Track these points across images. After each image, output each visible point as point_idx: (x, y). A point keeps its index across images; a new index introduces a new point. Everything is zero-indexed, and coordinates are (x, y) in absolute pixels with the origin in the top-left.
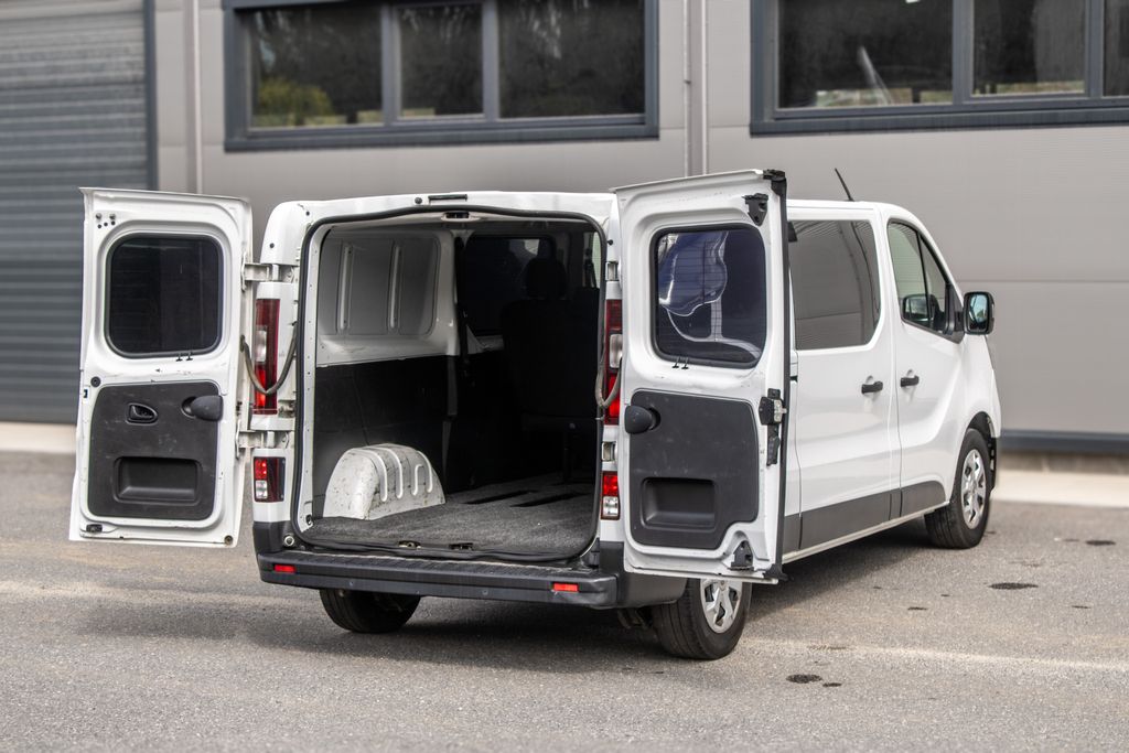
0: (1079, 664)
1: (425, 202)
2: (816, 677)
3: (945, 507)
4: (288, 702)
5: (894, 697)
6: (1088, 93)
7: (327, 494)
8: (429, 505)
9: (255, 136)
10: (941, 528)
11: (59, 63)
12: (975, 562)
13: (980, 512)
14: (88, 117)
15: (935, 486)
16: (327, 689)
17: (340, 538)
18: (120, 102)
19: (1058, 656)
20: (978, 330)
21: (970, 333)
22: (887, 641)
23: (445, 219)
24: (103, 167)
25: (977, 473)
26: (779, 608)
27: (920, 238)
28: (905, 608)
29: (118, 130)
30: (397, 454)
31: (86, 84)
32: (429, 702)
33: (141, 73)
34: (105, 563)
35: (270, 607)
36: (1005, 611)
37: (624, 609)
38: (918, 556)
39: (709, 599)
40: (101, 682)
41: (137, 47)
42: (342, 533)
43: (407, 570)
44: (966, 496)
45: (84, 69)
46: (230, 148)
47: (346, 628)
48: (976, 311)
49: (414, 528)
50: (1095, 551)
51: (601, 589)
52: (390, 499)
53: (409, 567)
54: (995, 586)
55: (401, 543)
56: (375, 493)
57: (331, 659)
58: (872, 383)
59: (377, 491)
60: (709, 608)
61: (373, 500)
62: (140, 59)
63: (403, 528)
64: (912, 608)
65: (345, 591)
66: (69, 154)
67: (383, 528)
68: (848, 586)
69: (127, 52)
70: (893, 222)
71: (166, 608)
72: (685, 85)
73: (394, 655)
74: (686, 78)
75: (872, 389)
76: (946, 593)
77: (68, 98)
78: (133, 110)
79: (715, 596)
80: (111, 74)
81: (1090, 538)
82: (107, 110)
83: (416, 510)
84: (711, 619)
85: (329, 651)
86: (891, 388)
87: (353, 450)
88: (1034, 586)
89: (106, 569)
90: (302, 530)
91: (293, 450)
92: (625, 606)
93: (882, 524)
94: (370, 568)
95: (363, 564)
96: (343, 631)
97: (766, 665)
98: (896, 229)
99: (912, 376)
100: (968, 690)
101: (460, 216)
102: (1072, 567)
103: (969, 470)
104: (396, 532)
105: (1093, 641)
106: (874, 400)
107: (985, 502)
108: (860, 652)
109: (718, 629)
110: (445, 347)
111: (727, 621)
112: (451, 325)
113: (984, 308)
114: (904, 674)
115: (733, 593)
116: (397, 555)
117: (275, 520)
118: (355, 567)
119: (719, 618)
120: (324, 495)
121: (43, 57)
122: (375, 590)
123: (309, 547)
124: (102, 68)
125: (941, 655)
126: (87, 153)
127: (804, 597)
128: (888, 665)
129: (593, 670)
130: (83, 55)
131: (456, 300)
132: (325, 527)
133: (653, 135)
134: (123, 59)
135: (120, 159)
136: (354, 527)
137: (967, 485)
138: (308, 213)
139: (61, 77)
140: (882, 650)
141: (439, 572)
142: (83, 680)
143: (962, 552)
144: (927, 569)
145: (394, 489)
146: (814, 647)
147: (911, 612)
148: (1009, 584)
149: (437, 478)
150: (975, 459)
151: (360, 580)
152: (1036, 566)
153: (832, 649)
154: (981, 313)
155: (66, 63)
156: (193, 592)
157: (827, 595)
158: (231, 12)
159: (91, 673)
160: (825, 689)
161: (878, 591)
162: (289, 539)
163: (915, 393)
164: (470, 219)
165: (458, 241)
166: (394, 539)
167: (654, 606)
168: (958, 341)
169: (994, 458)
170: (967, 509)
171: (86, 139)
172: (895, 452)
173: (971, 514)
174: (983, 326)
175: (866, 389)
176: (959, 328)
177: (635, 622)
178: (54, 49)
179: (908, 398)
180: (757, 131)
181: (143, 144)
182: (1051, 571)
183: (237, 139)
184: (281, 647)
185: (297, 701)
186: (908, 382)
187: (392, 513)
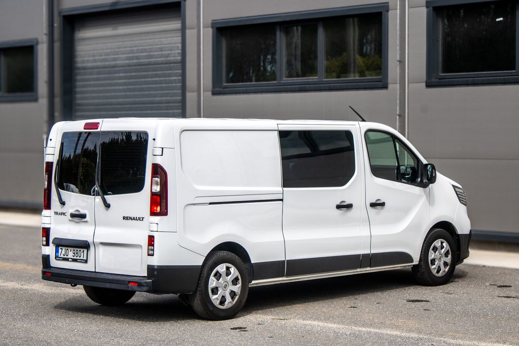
9: (226, 87)
11: (152, 53)
15: (404, 254)
24: (168, 102)
27: (395, 138)
33: (180, 58)
39: (215, 293)
44: (433, 260)
45: (161, 56)
46: (214, 94)
54: (410, 301)
58: (344, 204)
60: (214, 298)
64: (351, 307)
66: (155, 96)
69: (176, 48)
72: (398, 63)
74: (398, 59)
75: (345, 207)
77: (155, 70)
78: (178, 75)
79: (219, 292)
82: (170, 76)
84: (216, 302)
86: (362, 207)
99: (379, 202)
103: (436, 249)
106: (347, 212)
109: (221, 307)
111: (228, 305)
115: (233, 293)
119: (222, 303)
121: (145, 51)
124: (168, 56)
126: (162, 96)
130: (161, 50)
133: (386, 87)
137: (433, 256)
139: (153, 60)
150: (441, 244)
155: (155, 53)
158: (215, 29)
163: (383, 210)
170: (433, 267)
172: (365, 236)
173: (437, 269)
174: (430, 180)
175: (340, 207)
178: (150, 47)
179: (377, 211)
180: (429, 85)
181: (181, 91)
183: (216, 89)
186: (376, 205)
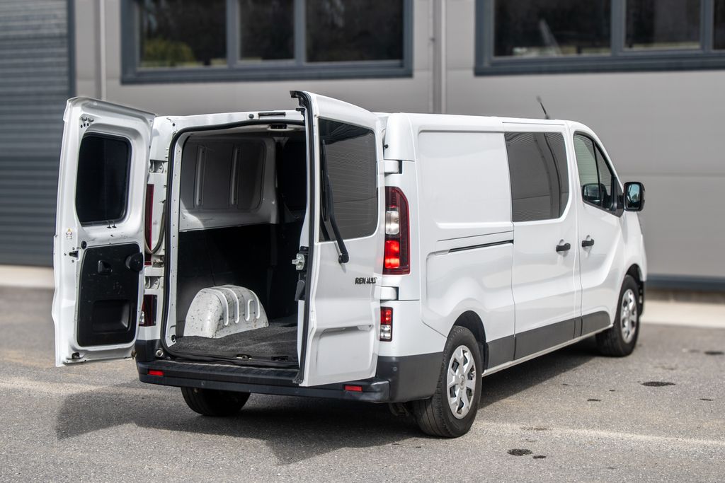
0: (710, 442)
1: (256, 117)
2: (528, 451)
3: (610, 329)
4: (157, 469)
5: (584, 467)
6: (703, 48)
7: (187, 320)
8: (258, 327)
9: (142, 74)
10: (607, 342)
11: (10, 24)
12: (631, 367)
13: (632, 331)
14: (30, 61)
15: (604, 314)
16: (184, 459)
17: (195, 352)
18: (50, 50)
19: (695, 436)
20: (633, 208)
21: (628, 210)
22: (575, 425)
23: (270, 129)
25: (631, 305)
26: (499, 399)
27: (595, 145)
28: (586, 399)
29: (49, 69)
30: (235, 292)
31: (28, 38)
32: (257, 469)
33: (64, 31)
34: (34, 364)
35: (147, 396)
36: (654, 402)
37: (395, 404)
38: (591, 362)
39: (453, 395)
40: (26, 453)
41: (62, 13)
42: (197, 348)
43: (242, 375)
44: (624, 321)
45: (27, 28)
46: (125, 81)
47: (199, 413)
48: (632, 195)
49: (247, 345)
50: (711, 359)
51: (378, 390)
52: (230, 324)
53: (244, 373)
54: (646, 384)
55: (238, 356)
56: (220, 319)
57: (189, 436)
58: (563, 244)
59: (221, 318)
60: (453, 402)
61: (219, 325)
62: (64, 22)
63: (240, 345)
64: (590, 400)
65: (198, 389)
66: (17, 85)
67: (225, 345)
68: (544, 383)
69: (55, 17)
70: (577, 134)
71: (74, 397)
72: (431, 41)
73: (233, 433)
74: (431, 36)
75: (563, 248)
76: (613, 389)
77: (16, 48)
78: (60, 55)
79: (457, 393)
80: (45, 32)
81: (708, 349)
83: (248, 331)
84: (454, 409)
85: (187, 430)
86: (576, 248)
87: (205, 290)
88: (673, 384)
89: (35, 368)
90: (169, 346)
91: (162, 290)
92: (395, 402)
93: (569, 342)
94: (216, 373)
95: (211, 370)
96: (197, 415)
97: (492, 442)
98: (579, 139)
99: (589, 240)
100: (635, 461)
101: (280, 127)
102: (697, 371)
103: (626, 304)
104: (235, 348)
105: (718, 425)
106: (564, 256)
107: (636, 325)
108: (557, 432)
109: (459, 416)
110: (269, 217)
111: (465, 410)
112: (273, 203)
113: (637, 193)
114: (589, 449)
115: (469, 391)
116: (235, 364)
117: (150, 339)
118: (205, 372)
119: (460, 408)
120: (185, 321)
122: (219, 388)
123: (173, 358)
124: (39, 27)
125: (613, 435)
127: (515, 392)
128: (578, 442)
129: (372, 445)
131: (277, 186)
132: (184, 344)
133: (409, 75)
134: (53, 22)
135: (51, 89)
136: (205, 344)
137: (624, 314)
138: (174, 125)
139: (12, 33)
140: (572, 430)
141: (264, 377)
142: (13, 451)
143: (621, 359)
144: (598, 371)
145: (233, 317)
146: (524, 428)
147: (589, 403)
148: (655, 383)
149: (263, 309)
150: (630, 296)
151: (208, 382)
152: (672, 369)
153: (537, 429)
154: (635, 196)
155: (16, 24)
156: (94, 385)
157: (531, 390)
159: (19, 446)
160: (535, 460)
161: (566, 387)
162: (159, 352)
163: (591, 252)
164: (287, 130)
165: (278, 145)
166: (233, 353)
167: (415, 401)
168: (619, 215)
169: (642, 294)
170: (624, 330)
171: (28, 75)
172: (577, 291)
173: (627, 332)
174: (637, 205)
175: (559, 249)
176: (621, 207)
177: (401, 411)
178: (7, 14)
179: (587, 254)
180: (479, 72)
181: (66, 79)
182: (683, 373)
183: (130, 76)
184: (153, 427)
185: (164, 468)
186: (587, 244)
187: (232, 333)
